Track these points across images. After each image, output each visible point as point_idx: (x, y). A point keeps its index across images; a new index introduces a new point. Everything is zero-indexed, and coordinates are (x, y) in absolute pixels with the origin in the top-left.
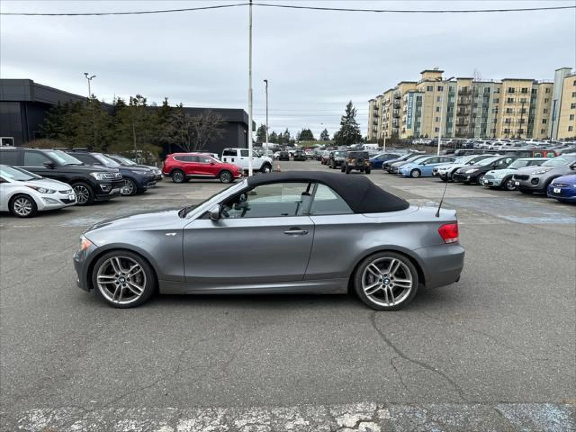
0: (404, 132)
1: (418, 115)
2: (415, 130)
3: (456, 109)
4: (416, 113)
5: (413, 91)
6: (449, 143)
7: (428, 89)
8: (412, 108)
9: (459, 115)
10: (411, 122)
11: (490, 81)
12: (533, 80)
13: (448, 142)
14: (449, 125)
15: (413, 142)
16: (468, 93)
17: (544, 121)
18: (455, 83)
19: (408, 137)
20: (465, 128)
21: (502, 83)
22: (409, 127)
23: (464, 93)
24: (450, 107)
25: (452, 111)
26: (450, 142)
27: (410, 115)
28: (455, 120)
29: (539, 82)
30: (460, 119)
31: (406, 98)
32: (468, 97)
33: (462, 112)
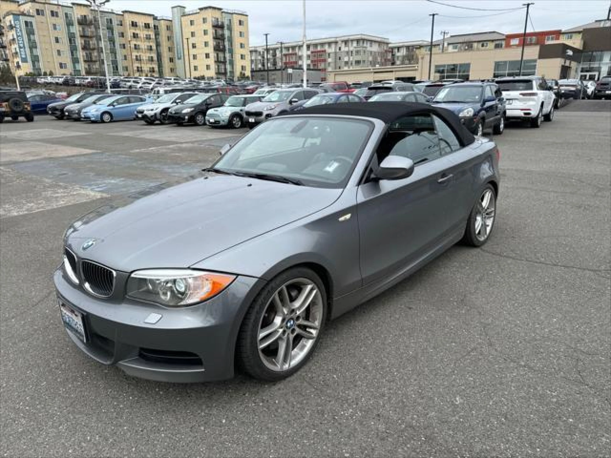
0: (18, 67)
1: (33, 46)
2: (34, 65)
3: (79, 42)
4: (29, 43)
5: (18, 13)
6: (89, 82)
7: (38, 12)
8: (22, 36)
9: (84, 48)
10: (26, 55)
11: (110, 11)
12: (153, 15)
13: (87, 81)
14: (75, 61)
15: (38, 80)
16: (88, 22)
17: (171, 60)
18: (71, 9)
19: (27, 74)
20: (95, 65)
21: (123, 15)
22: (24, 60)
23: (83, 22)
24: (71, 38)
25: (75, 43)
26: (89, 80)
27: (22, 45)
28: (81, 54)
29: (158, 18)
30: (86, 54)
31: (10, 22)
32: (90, 28)
33: (88, 47)
